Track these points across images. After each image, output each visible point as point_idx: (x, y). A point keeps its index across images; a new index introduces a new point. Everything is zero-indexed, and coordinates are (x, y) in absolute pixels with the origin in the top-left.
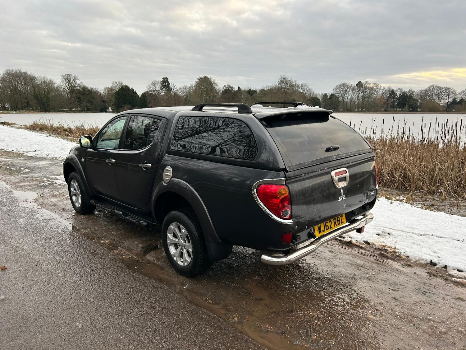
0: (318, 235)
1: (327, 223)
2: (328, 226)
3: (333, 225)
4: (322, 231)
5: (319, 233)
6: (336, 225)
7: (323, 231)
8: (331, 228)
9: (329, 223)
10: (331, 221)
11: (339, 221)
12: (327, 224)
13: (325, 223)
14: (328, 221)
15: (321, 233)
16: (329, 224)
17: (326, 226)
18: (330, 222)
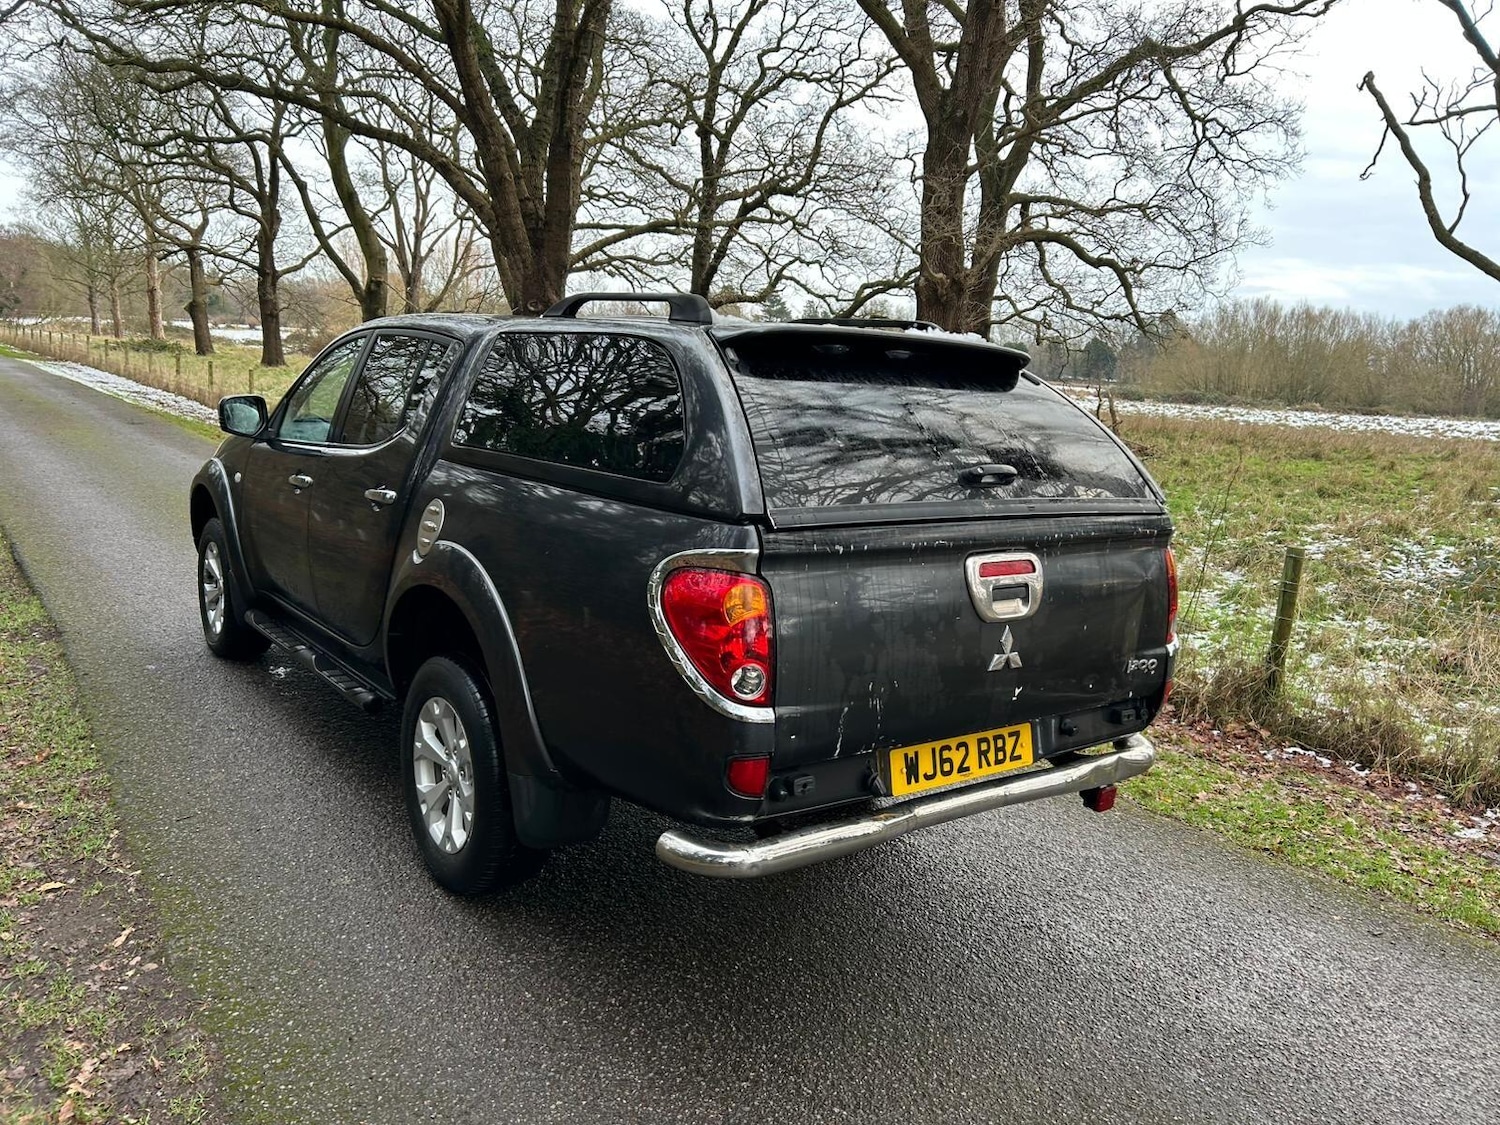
0: (901, 788)
1: (948, 748)
2: (949, 760)
3: (972, 761)
4: (921, 777)
5: (909, 782)
6: (989, 764)
7: (927, 777)
8: (962, 769)
9: (957, 749)
10: (964, 745)
11: (1003, 749)
12: (946, 754)
13: (938, 745)
14: (953, 742)
15: (917, 781)
16: (957, 757)
17: (943, 761)
18: (963, 749)
